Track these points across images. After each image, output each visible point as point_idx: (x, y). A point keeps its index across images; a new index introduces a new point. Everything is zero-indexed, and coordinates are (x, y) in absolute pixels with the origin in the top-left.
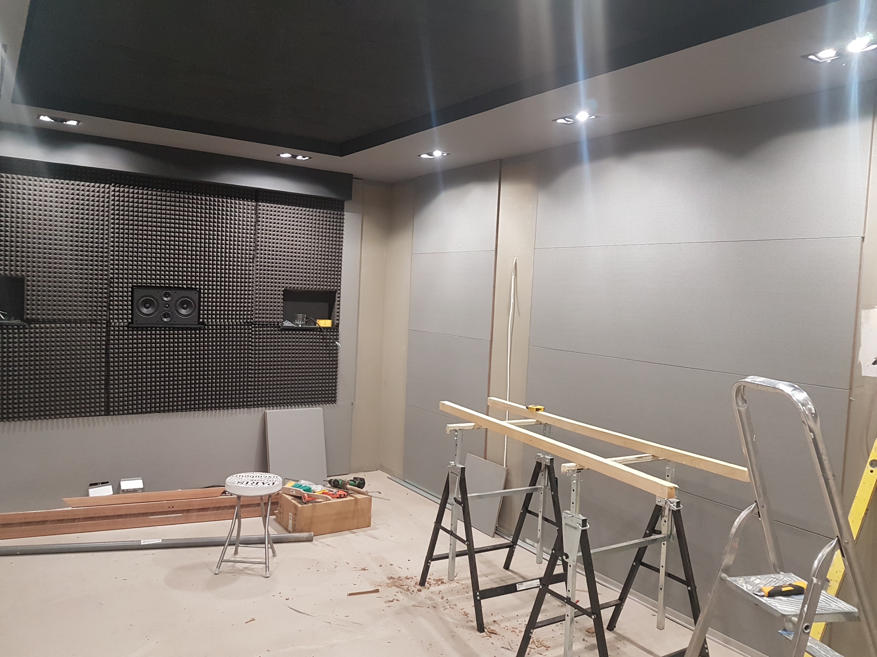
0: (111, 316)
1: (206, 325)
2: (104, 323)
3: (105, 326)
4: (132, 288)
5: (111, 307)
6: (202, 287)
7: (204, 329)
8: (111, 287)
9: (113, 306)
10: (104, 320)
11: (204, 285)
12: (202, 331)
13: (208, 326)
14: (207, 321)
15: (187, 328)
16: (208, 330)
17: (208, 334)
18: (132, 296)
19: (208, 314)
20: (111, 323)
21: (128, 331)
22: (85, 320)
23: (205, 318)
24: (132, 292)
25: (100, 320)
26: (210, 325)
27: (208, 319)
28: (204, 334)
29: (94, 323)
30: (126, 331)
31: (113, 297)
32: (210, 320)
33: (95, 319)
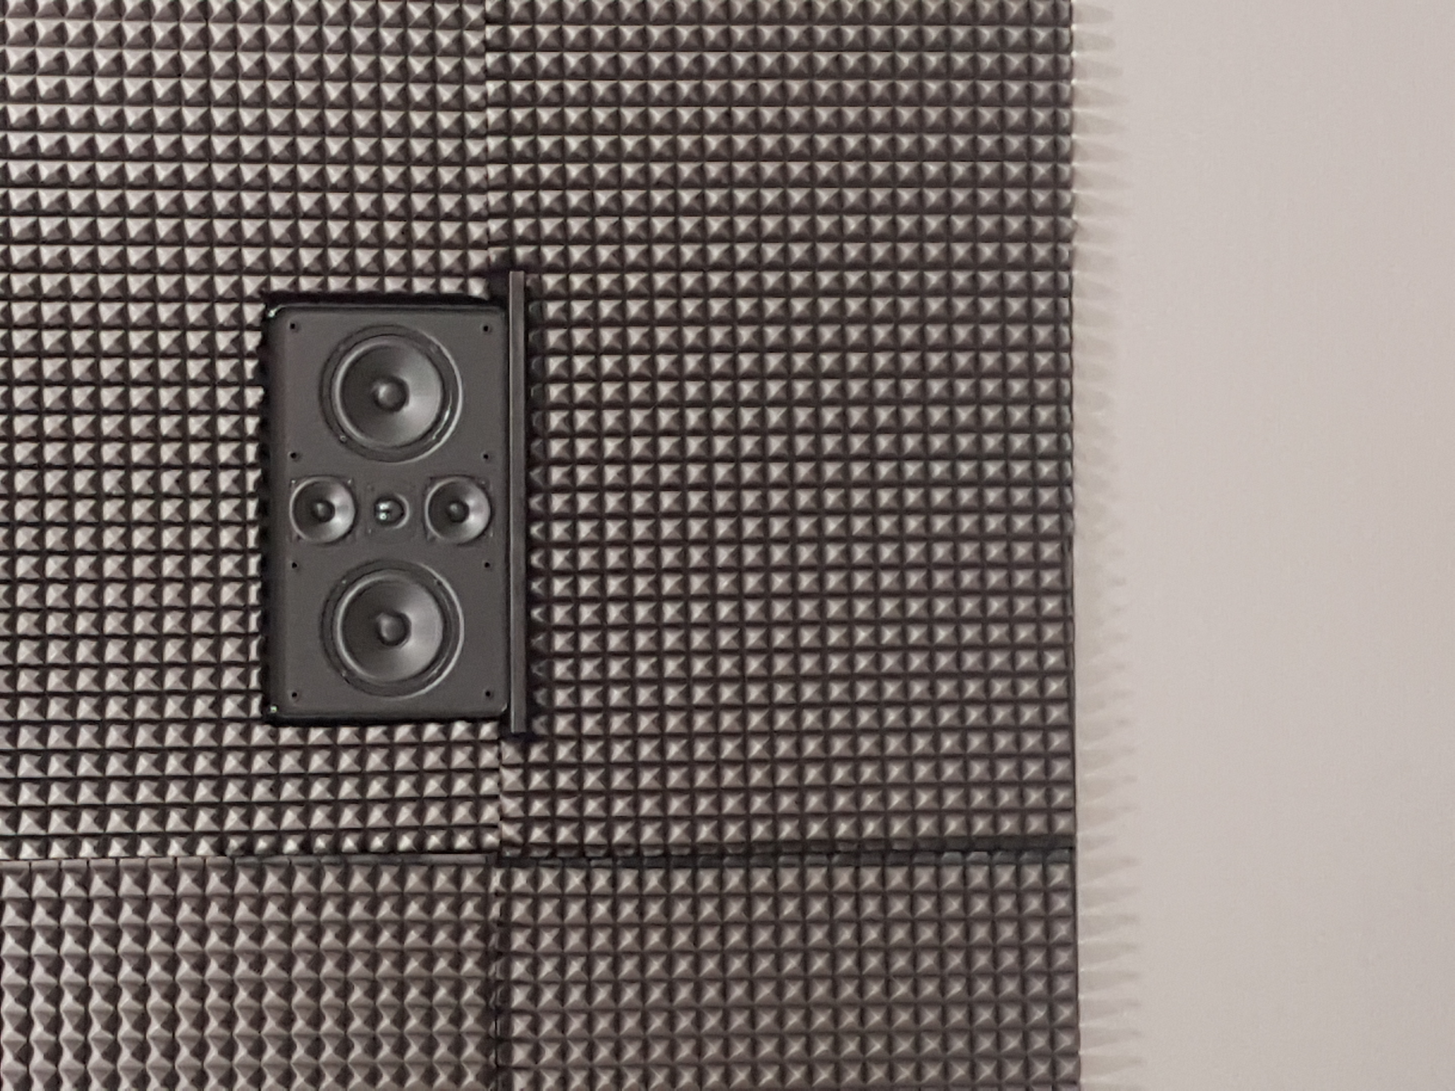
0: (462, 841)
1: (509, 257)
2: (507, 880)
3: (521, 880)
4: (276, 723)
5: (405, 842)
6: (251, 285)
7: (537, 266)
8: (276, 849)
9: (394, 832)
10: (484, 880)
11: (238, 268)
12: (551, 281)
13: (510, 240)
14: (478, 245)
15: (530, 379)
16: (537, 240)
17: (564, 239)
18: (332, 724)
19: (435, 243)
20: (506, 843)
21: (553, 740)
22: (485, 991)
23: (463, 260)
24: (304, 724)
25: (484, 908)
26: (509, 228)
27: (463, 243)
28: (565, 267)
29: (506, 940)
30: (551, 752)
31: (337, 835)
32: (476, 231)
33: (484, 935)
